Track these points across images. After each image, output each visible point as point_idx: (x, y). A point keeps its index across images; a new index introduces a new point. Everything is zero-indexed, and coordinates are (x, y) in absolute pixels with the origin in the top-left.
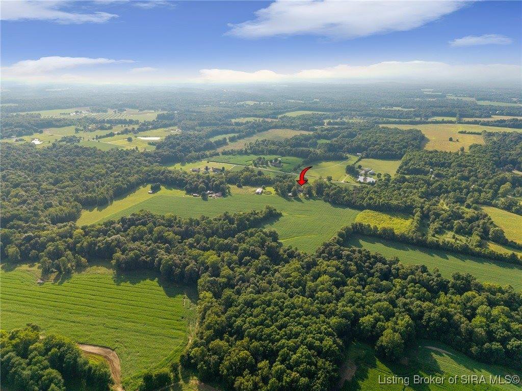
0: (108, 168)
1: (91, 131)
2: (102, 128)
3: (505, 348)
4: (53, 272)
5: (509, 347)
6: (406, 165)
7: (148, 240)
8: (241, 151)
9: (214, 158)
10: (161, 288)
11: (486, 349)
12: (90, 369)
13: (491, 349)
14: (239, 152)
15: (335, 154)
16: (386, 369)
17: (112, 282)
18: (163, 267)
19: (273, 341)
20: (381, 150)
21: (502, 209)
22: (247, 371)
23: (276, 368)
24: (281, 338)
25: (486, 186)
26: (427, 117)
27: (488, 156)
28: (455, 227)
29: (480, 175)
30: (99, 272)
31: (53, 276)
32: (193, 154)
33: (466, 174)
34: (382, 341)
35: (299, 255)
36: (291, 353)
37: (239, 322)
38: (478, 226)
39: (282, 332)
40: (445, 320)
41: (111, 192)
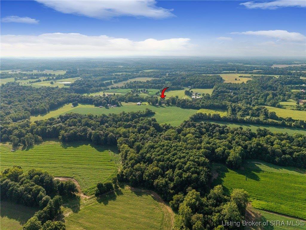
0: (43, 95)
1: (25, 79)
2: (32, 78)
3: (292, 157)
4: (20, 145)
5: (294, 156)
6: (217, 89)
7: (79, 126)
8: (123, 87)
9: (107, 91)
10: (94, 148)
11: (283, 158)
12: (62, 184)
13: (285, 157)
14: (121, 87)
15: (177, 86)
16: (234, 172)
17: (61, 147)
18: (93, 136)
19: (171, 161)
20: (201, 84)
21: (270, 106)
22: (160, 176)
23: (177, 172)
24: (176, 159)
25: (260, 97)
26: (221, 71)
27: (257, 84)
28: (250, 113)
29: (256, 92)
30: (51, 143)
31: (21, 148)
32: (94, 88)
33: (249, 92)
34: (230, 159)
35: (172, 127)
36: (183, 165)
37: (148, 155)
38: (262, 112)
39: (175, 157)
40: (259, 147)
41: (48, 106)
